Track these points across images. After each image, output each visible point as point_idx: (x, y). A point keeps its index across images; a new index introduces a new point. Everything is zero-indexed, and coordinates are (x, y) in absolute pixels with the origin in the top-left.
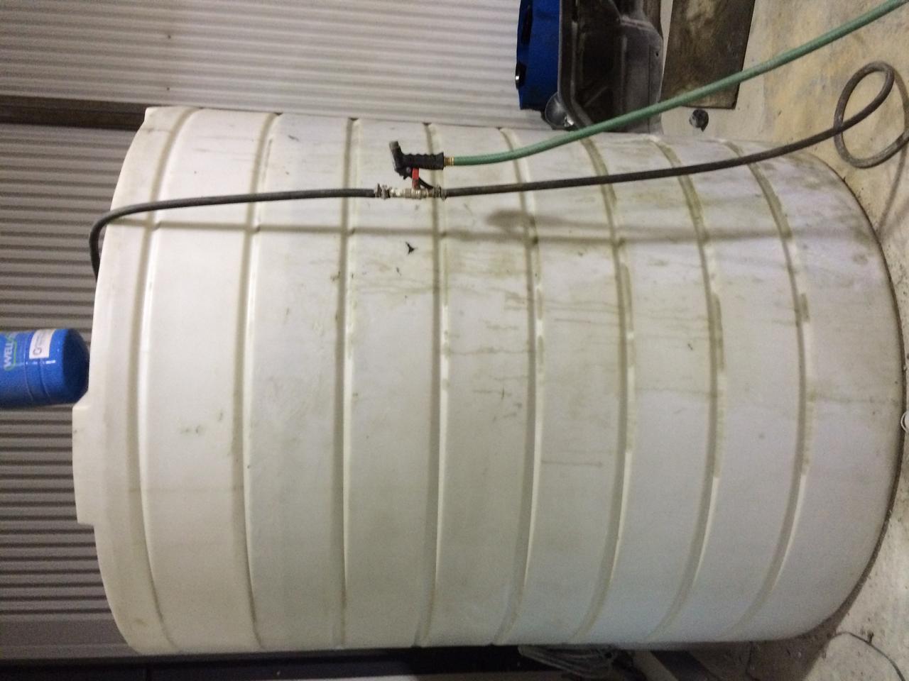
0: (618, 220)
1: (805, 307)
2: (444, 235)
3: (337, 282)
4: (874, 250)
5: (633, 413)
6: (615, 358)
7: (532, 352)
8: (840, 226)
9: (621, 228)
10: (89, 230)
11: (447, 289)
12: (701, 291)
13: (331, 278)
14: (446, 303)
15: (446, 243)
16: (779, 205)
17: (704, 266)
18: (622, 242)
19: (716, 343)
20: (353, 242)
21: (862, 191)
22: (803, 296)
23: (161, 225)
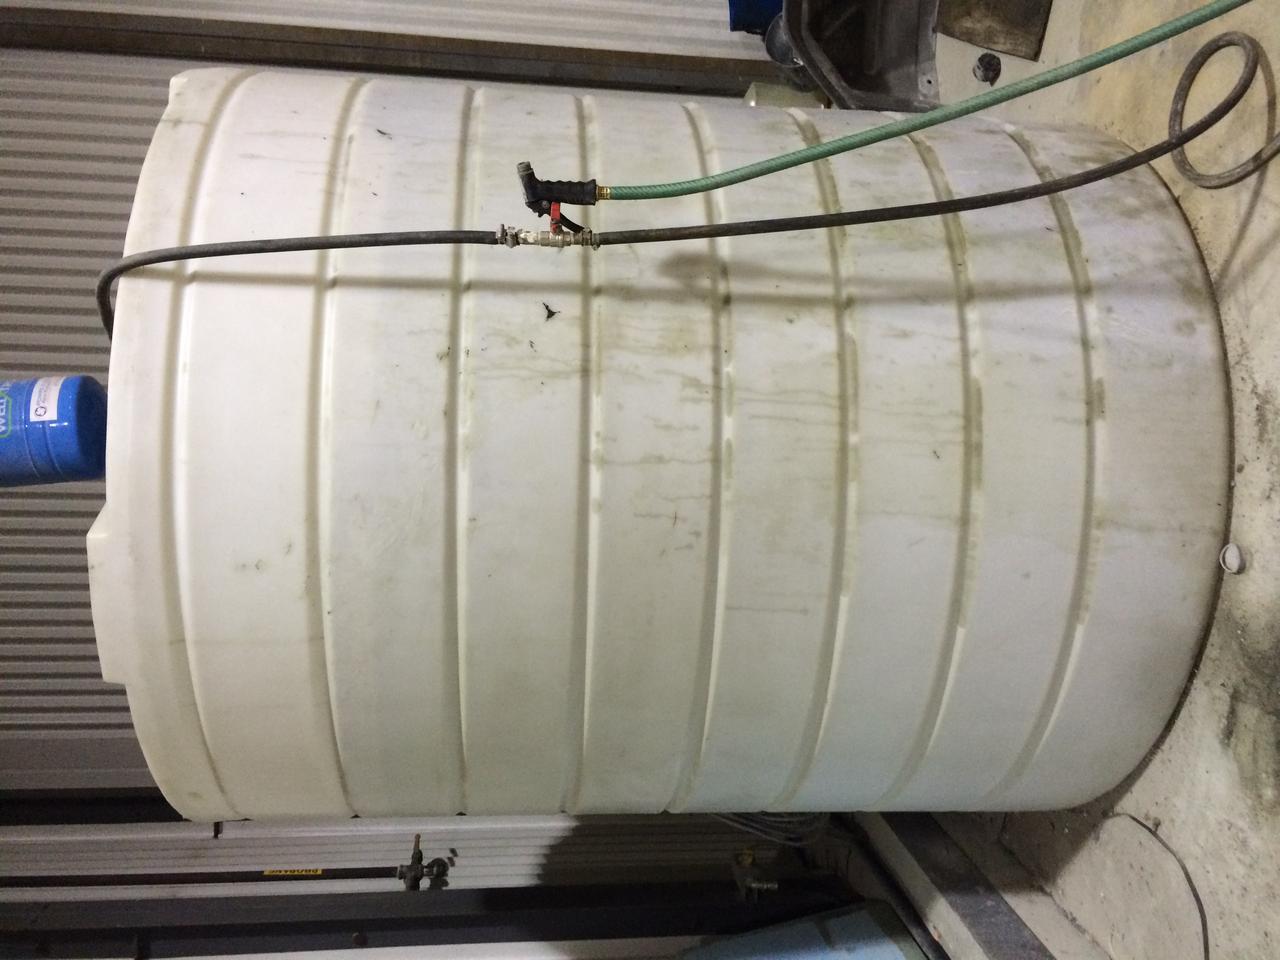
0: (847, 268)
1: (1101, 397)
2: (598, 291)
3: (446, 361)
4: (1207, 313)
5: (852, 544)
6: (831, 468)
7: (716, 461)
8: (1162, 277)
9: (849, 281)
10: (94, 283)
11: (600, 372)
12: (956, 376)
13: (438, 356)
14: (599, 393)
15: (599, 304)
16: (1079, 244)
17: (963, 339)
18: (850, 302)
19: (972, 450)
20: (468, 302)
21: (1201, 222)
22: (1100, 382)
23: (195, 277)
